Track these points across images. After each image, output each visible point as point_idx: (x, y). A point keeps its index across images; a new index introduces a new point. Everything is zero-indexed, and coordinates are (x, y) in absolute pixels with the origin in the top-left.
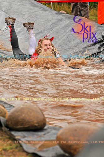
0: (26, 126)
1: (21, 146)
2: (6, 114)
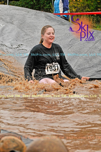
2: (24, 148)
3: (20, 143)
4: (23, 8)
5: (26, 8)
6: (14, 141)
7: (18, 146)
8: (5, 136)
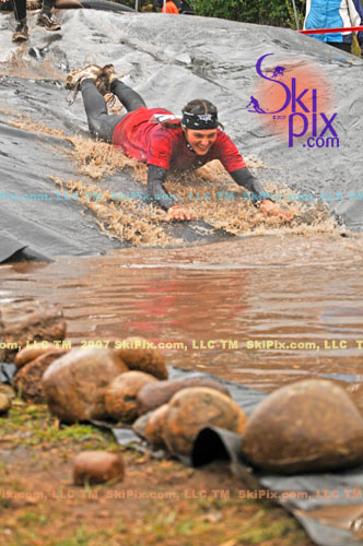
0: (312, 457)
1: (300, 526)
2: (240, 420)
3: (228, 406)
4: (210, 19)
5: (219, 17)
6: (209, 400)
7: (222, 415)
8: (183, 387)
